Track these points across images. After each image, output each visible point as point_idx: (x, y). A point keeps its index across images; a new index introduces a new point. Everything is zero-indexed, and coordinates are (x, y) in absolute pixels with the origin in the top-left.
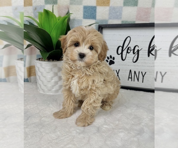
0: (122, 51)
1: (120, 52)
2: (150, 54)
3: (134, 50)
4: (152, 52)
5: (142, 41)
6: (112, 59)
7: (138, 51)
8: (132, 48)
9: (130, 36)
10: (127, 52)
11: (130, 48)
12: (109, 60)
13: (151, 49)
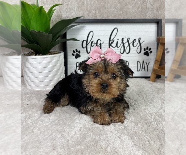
0: (87, 44)
1: (85, 45)
2: (111, 47)
3: (97, 43)
4: (112, 45)
5: (104, 36)
6: (78, 53)
7: (101, 44)
8: (95, 42)
9: (93, 31)
10: (91, 46)
11: (93, 42)
12: (75, 54)
13: (111, 42)
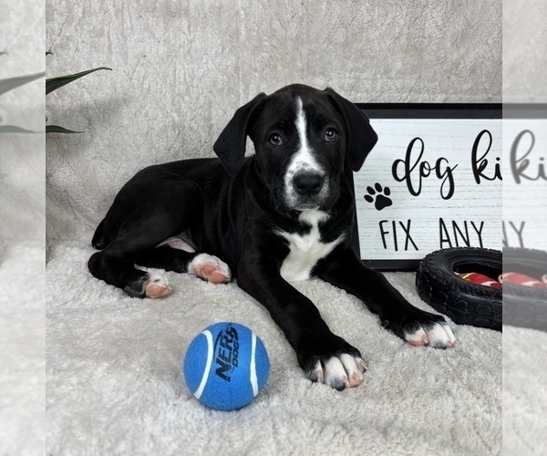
0: (408, 171)
3: (438, 167)
7: (448, 170)
10: (422, 174)
11: (426, 165)
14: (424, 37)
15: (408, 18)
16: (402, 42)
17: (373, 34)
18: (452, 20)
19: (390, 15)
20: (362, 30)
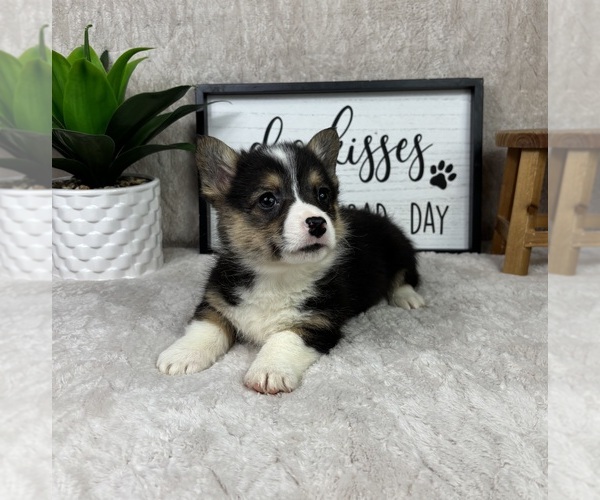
14: (427, 50)
15: (409, 32)
16: (405, 55)
17: (377, 46)
18: (452, 32)
19: (391, 29)
20: (364, 42)
